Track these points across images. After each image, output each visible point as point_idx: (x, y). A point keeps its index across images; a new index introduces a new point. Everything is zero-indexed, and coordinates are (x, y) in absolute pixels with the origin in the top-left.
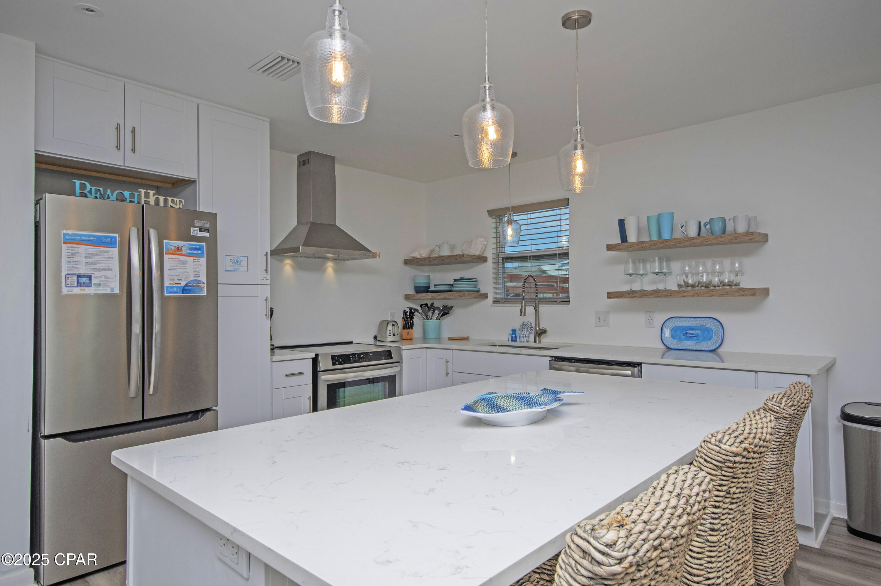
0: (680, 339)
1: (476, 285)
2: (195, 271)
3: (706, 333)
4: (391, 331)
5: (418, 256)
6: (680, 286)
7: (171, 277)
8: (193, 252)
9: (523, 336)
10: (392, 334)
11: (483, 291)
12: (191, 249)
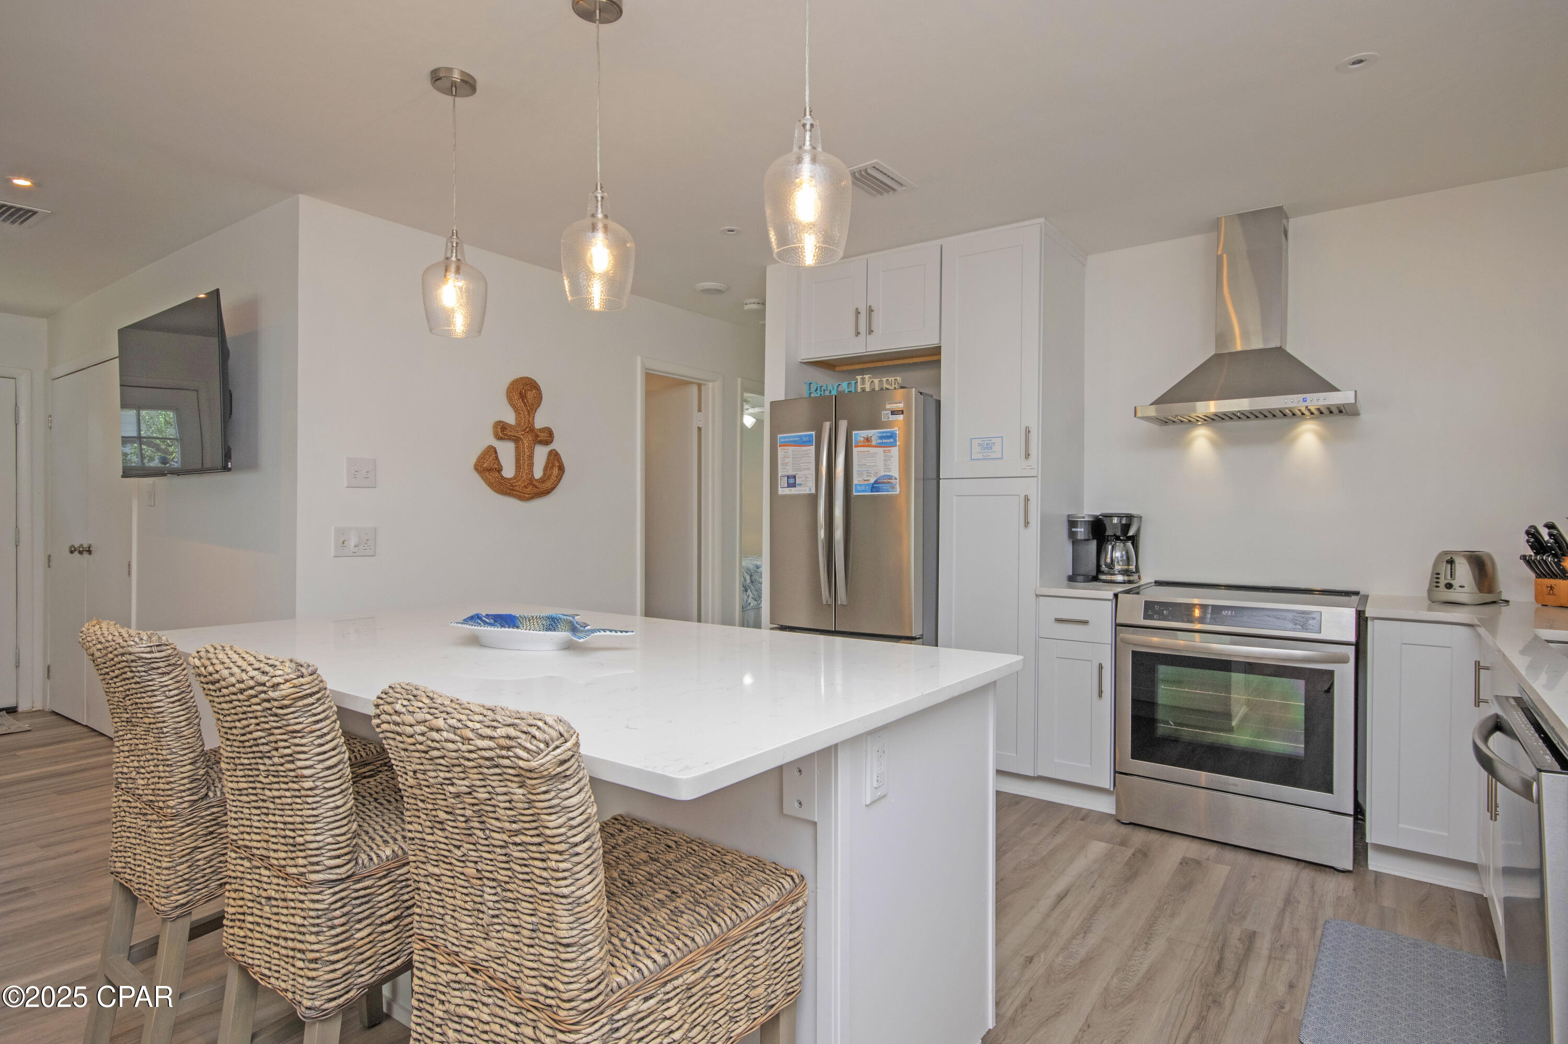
2: (885, 465)
4: (1441, 576)
7: (860, 473)
8: (884, 441)
12: (881, 438)
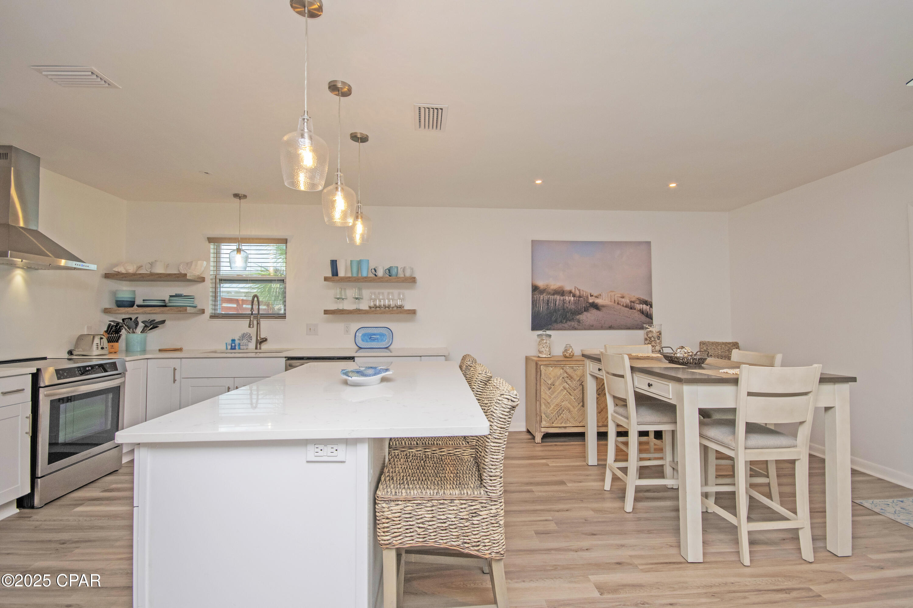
0: (367, 341)
1: (193, 301)
3: (383, 337)
4: (99, 344)
5: (124, 271)
6: (370, 307)
9: (243, 344)
10: (100, 347)
11: (199, 307)
